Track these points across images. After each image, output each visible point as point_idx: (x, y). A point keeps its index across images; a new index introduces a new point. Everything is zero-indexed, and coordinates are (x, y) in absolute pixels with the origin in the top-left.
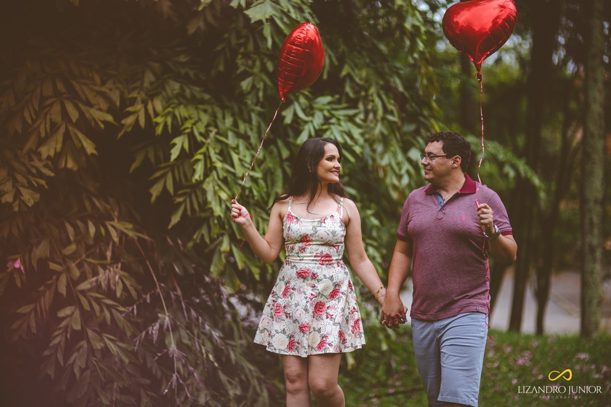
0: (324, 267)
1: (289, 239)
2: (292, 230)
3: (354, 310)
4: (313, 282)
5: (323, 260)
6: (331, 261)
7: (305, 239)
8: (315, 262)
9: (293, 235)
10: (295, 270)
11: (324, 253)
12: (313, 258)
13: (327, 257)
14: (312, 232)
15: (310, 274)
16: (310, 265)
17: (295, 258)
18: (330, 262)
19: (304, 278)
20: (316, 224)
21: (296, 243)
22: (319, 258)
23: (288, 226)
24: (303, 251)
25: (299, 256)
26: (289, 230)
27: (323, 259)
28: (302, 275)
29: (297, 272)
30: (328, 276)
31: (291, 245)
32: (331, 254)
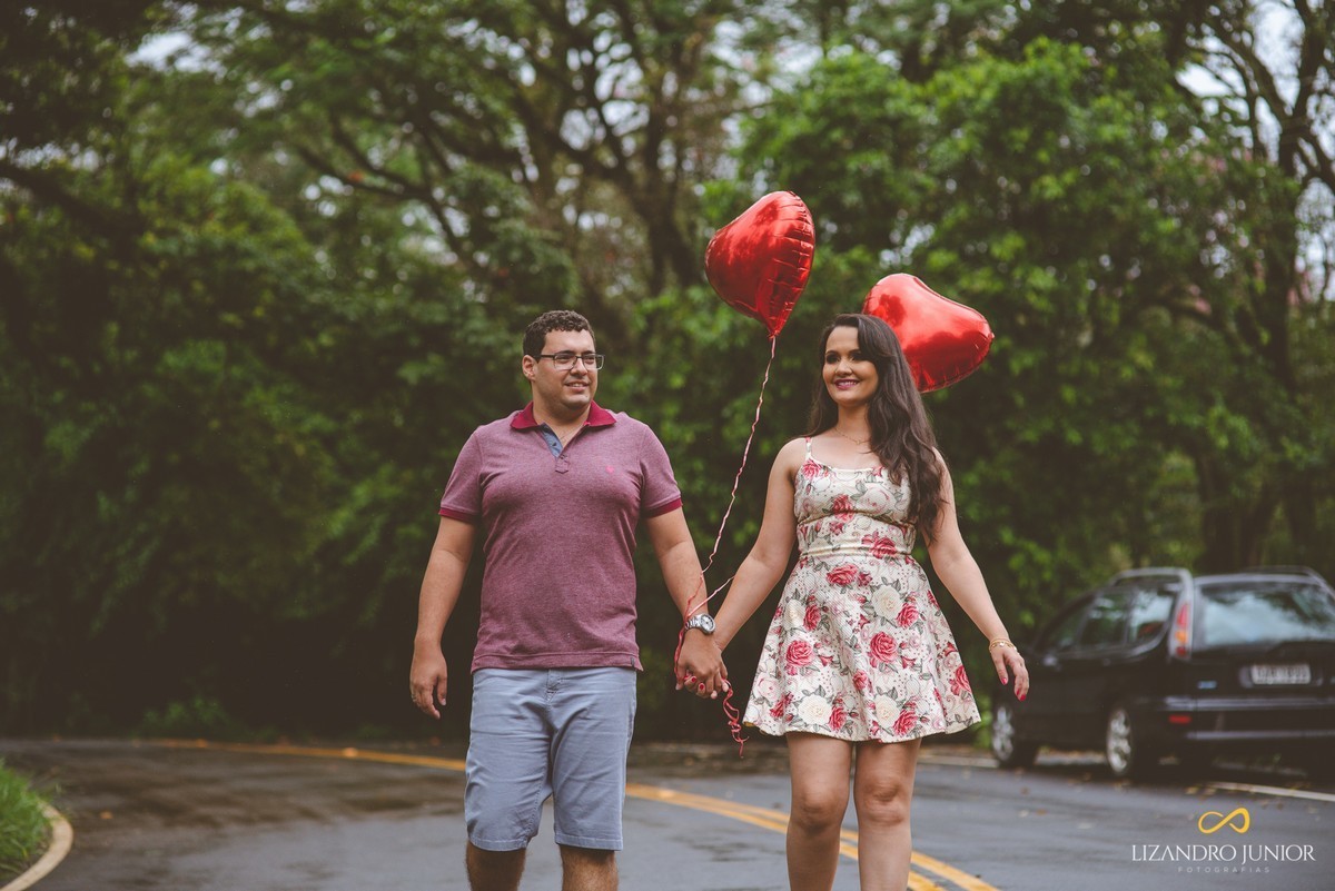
0: (881, 561)
1: (809, 508)
2: (814, 489)
3: (949, 649)
4: (863, 591)
5: (879, 550)
6: (894, 552)
7: (840, 507)
8: (863, 552)
9: (817, 499)
10: (824, 572)
11: (881, 536)
12: (859, 545)
13: (886, 544)
14: (856, 492)
15: (856, 576)
16: (856, 558)
17: (822, 548)
18: (894, 556)
19: (844, 584)
20: (863, 477)
21: (822, 517)
22: (872, 546)
23: (807, 482)
24: (838, 530)
25: (829, 543)
26: (808, 490)
27: (878, 547)
28: (839, 578)
29: (828, 574)
30: (890, 581)
31: (813, 524)
32: (894, 539)
